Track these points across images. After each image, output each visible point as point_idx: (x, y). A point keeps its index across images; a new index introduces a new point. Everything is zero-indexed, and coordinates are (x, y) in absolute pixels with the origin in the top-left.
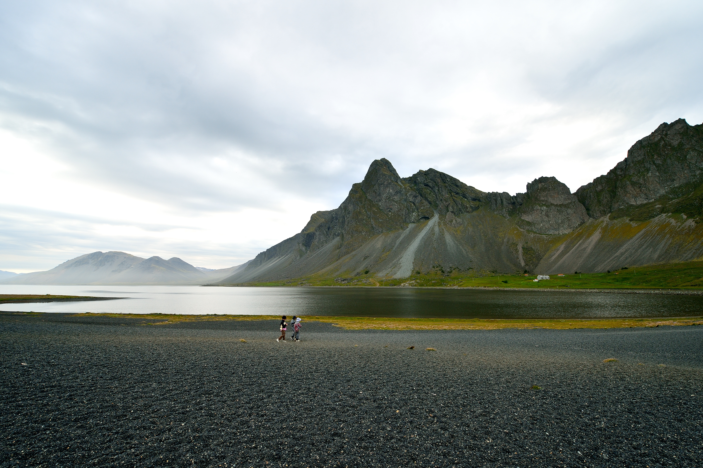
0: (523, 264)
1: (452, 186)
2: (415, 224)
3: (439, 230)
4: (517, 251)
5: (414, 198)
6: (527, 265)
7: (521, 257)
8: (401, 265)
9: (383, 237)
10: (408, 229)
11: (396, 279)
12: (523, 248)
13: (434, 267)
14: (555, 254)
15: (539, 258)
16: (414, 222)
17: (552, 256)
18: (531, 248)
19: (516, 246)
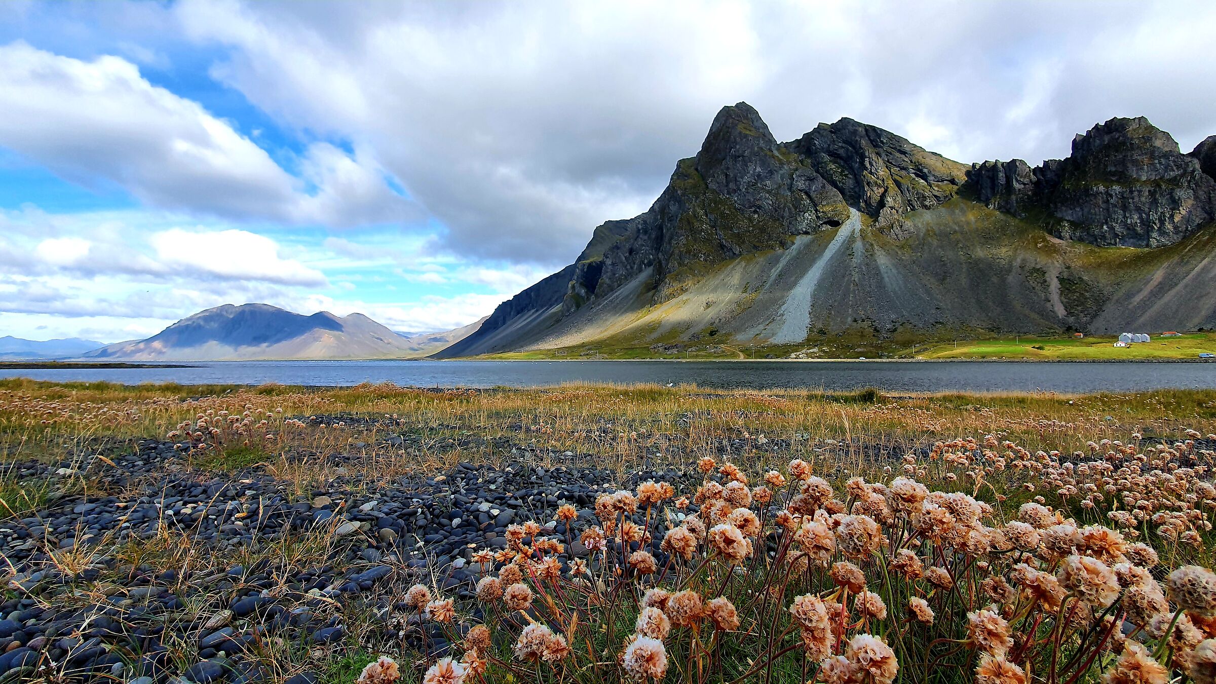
0: (1061, 311)
1: (891, 154)
2: (809, 237)
3: (864, 245)
4: (1045, 284)
5: (807, 183)
6: (1070, 314)
7: (1055, 297)
8: (784, 318)
9: (743, 264)
10: (794, 247)
11: (776, 346)
12: (1061, 280)
13: (855, 321)
14: (1141, 290)
15: (1101, 301)
16: (806, 233)
17: (1134, 295)
18: (1080, 278)
19: (1043, 275)
